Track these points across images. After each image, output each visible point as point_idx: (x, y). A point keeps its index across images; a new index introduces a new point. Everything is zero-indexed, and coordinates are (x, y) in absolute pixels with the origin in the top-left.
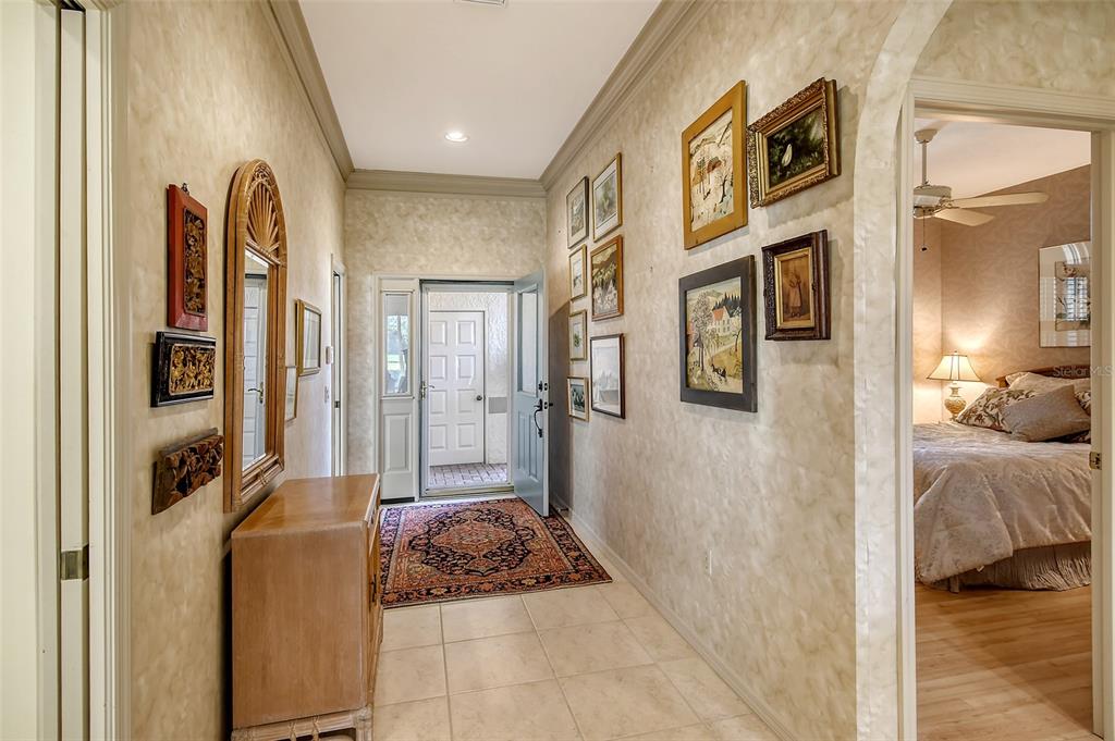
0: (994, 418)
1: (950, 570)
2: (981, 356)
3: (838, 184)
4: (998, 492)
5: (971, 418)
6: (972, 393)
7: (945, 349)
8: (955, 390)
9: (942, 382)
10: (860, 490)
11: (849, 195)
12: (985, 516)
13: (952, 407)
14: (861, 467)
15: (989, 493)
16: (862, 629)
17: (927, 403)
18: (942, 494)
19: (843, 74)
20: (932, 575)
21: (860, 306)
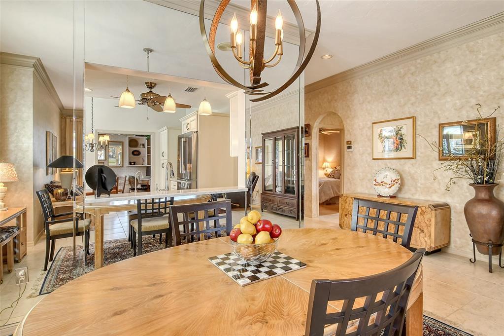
0: (333, 176)
1: (324, 201)
2: (332, 162)
3: (310, 137)
4: (332, 186)
5: (329, 176)
6: (329, 171)
7: (324, 161)
8: (326, 170)
9: (324, 169)
10: (313, 177)
11: (311, 139)
12: (330, 190)
13: (325, 174)
14: (313, 174)
15: (330, 187)
16: (313, 194)
17: (321, 173)
18: (323, 186)
19: (311, 123)
20: (321, 202)
21: (313, 153)
